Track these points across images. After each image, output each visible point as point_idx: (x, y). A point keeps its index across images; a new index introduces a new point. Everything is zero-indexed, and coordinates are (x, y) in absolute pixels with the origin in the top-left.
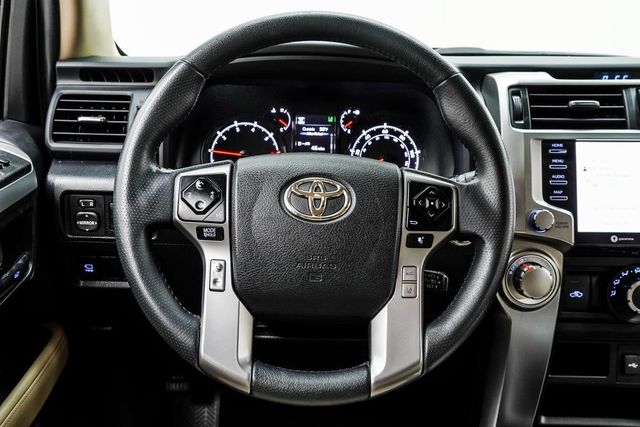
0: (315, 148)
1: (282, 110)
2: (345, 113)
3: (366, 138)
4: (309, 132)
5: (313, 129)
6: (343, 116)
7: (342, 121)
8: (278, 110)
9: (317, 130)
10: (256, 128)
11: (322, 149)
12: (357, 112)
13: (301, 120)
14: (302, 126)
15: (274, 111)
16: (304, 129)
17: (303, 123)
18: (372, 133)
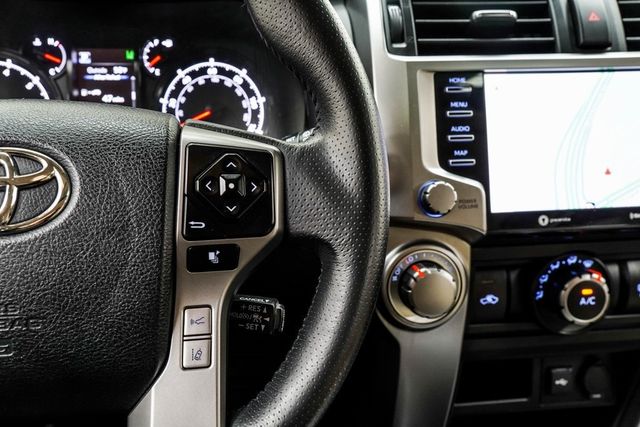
0: (107, 98)
1: (51, 41)
2: (151, 44)
3: (184, 82)
4: (98, 74)
5: (105, 70)
6: (147, 50)
7: (145, 57)
8: (44, 41)
9: (110, 71)
10: (12, 70)
11: (120, 100)
12: (168, 43)
13: (85, 57)
14: (86, 66)
15: (37, 42)
16: (90, 70)
17: (89, 61)
18: (193, 75)
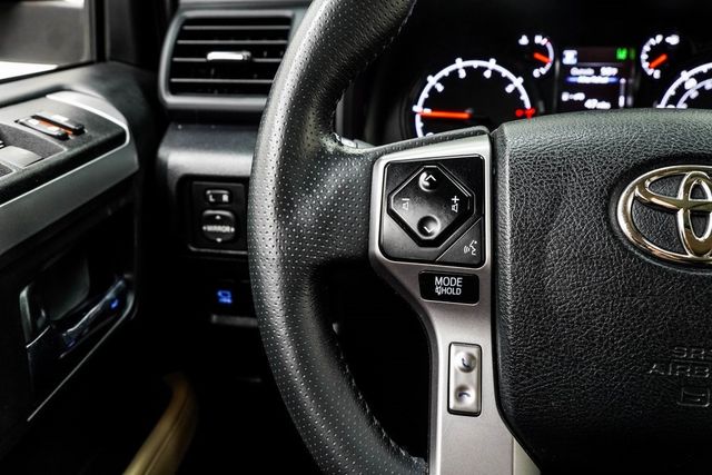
0: (592, 103)
1: (539, 39)
2: (652, 42)
3: (687, 87)
4: (584, 76)
5: (591, 71)
6: (647, 48)
7: (644, 57)
8: (531, 39)
9: (597, 73)
10: (494, 72)
11: (605, 105)
12: (673, 40)
13: (570, 57)
14: (570, 66)
15: (524, 41)
16: (574, 71)
17: (574, 61)
18: (700, 77)
